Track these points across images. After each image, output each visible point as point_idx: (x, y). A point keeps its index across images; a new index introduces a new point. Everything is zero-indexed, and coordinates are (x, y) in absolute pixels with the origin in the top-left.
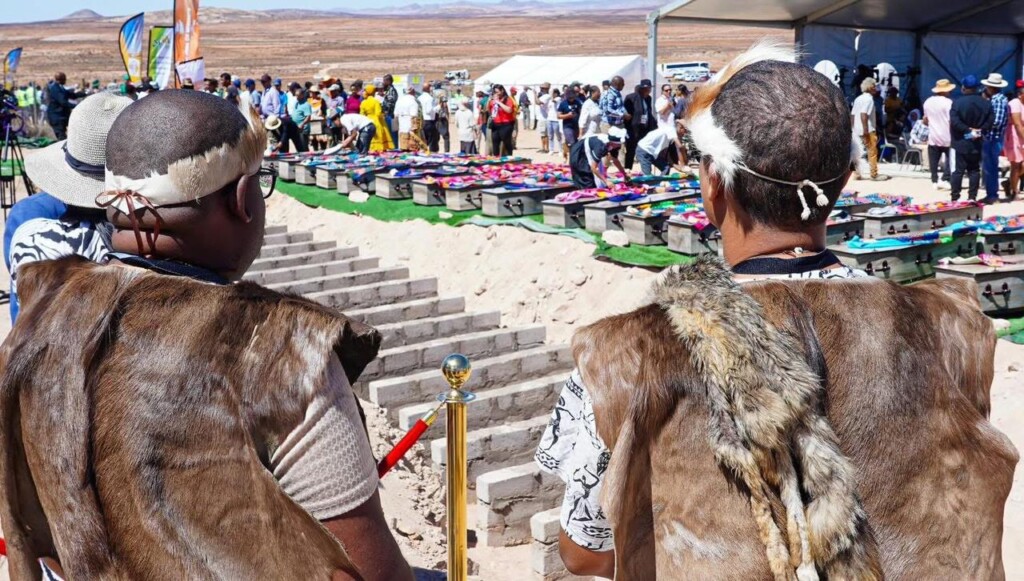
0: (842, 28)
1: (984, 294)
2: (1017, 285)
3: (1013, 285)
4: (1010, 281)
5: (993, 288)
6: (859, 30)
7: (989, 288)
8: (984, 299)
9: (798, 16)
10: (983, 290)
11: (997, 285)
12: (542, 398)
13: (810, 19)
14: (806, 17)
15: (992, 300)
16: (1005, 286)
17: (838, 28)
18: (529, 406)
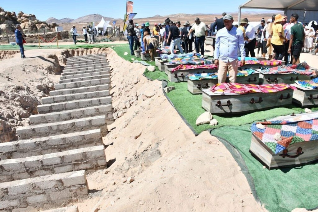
0: (300, 11)
1: (216, 105)
2: (236, 102)
3: (234, 102)
4: (232, 100)
5: (221, 102)
6: (305, 11)
7: (219, 102)
8: (217, 107)
9: (285, 7)
10: (216, 103)
11: (224, 101)
12: (70, 127)
13: (289, 8)
14: (287, 7)
15: (222, 109)
16: (229, 102)
17: (299, 11)
18: (65, 129)
